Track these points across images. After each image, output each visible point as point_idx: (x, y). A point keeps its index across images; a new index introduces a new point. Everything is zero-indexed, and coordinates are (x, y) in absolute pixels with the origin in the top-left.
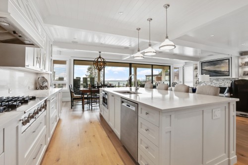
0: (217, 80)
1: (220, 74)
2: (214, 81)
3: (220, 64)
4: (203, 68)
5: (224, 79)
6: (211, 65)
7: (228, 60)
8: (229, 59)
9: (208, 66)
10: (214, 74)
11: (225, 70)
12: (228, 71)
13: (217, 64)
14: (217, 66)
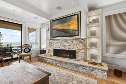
0: (66, 41)
1: (69, 33)
2: (63, 43)
3: (69, 21)
4: (54, 28)
5: (73, 39)
6: (61, 23)
7: (77, 16)
8: (78, 14)
9: (57, 24)
10: (63, 34)
11: (74, 29)
12: (77, 29)
13: (66, 22)
14: (66, 24)
